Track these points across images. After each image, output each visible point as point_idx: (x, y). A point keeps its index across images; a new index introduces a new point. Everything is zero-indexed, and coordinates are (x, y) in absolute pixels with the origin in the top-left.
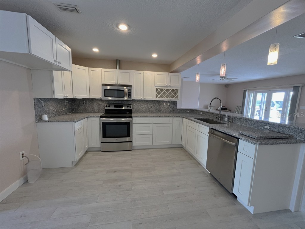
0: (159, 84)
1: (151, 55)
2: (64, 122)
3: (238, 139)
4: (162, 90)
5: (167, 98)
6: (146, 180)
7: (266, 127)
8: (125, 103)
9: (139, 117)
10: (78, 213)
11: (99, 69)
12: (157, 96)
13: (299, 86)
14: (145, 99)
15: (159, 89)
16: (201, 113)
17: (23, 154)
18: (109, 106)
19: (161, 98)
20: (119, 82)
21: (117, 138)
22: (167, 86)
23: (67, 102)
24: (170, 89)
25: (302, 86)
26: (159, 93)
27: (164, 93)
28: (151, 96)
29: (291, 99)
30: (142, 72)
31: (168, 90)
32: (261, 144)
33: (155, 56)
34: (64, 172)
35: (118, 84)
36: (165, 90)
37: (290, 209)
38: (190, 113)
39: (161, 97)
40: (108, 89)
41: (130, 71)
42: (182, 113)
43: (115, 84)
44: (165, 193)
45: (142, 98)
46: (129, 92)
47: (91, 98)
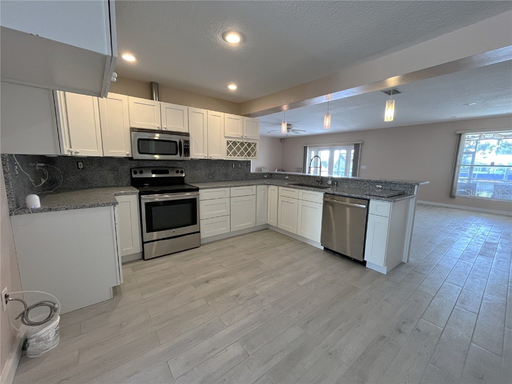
0: (230, 133)
1: (226, 87)
2: (90, 207)
3: (369, 200)
4: (235, 143)
5: (235, 156)
6: (265, 277)
7: (377, 186)
8: (171, 165)
9: (210, 188)
10: (214, 350)
11: (124, 97)
12: (228, 153)
13: (359, 144)
14: (211, 157)
15: (231, 142)
16: (287, 177)
17: (6, 296)
18: (141, 172)
19: (233, 157)
20: (165, 127)
21: (173, 230)
22: (242, 138)
23: (43, 165)
24: (246, 143)
25: (362, 144)
26: (230, 148)
27: (238, 149)
28: (219, 153)
29: (352, 158)
30: (204, 111)
31: (242, 144)
32: (395, 201)
33: (233, 87)
34: (105, 312)
35: (164, 129)
36: (238, 144)
37: (403, 261)
38: (267, 178)
39: (234, 153)
40: (156, 138)
41: (185, 108)
42: (258, 179)
43: (157, 129)
44: (301, 283)
45: (206, 157)
46: (187, 146)
47: (105, 155)
